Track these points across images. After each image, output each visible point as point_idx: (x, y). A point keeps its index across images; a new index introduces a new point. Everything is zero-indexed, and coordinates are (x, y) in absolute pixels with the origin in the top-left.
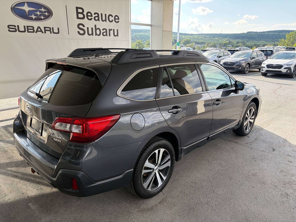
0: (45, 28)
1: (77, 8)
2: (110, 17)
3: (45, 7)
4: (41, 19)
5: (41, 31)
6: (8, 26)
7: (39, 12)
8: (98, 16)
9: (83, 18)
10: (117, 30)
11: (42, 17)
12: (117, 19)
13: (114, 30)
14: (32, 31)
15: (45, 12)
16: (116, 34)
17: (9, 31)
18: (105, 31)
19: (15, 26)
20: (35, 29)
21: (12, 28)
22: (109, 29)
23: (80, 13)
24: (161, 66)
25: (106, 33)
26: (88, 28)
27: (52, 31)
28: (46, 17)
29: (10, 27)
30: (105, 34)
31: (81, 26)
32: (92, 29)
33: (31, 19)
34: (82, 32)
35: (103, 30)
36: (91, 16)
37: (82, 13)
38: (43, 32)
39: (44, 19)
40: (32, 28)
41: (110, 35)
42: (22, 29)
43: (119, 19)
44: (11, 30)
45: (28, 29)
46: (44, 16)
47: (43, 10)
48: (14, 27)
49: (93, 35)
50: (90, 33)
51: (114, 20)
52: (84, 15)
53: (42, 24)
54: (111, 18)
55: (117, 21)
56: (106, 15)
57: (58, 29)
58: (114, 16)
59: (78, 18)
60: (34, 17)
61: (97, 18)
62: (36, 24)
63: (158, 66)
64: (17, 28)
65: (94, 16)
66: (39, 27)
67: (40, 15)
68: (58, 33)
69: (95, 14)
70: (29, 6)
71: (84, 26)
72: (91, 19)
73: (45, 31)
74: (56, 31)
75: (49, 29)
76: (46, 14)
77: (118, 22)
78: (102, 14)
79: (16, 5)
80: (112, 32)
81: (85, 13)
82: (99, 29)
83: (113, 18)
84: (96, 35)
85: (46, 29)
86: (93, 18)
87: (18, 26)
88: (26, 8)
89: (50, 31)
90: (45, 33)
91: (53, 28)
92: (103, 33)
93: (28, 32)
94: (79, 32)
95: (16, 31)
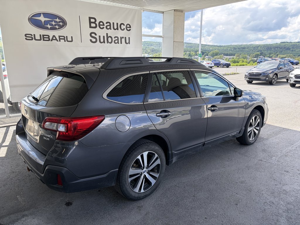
0: (59, 36)
1: (90, 18)
2: (122, 25)
3: (60, 18)
4: (56, 29)
5: (56, 39)
6: (26, 35)
7: (54, 22)
8: (110, 25)
9: (96, 27)
10: (129, 38)
11: (57, 27)
12: (129, 27)
13: (125, 38)
14: (48, 39)
15: (60, 22)
16: (127, 42)
17: (26, 39)
18: (116, 38)
19: (32, 35)
20: (51, 38)
21: (29, 37)
22: (121, 37)
23: (93, 23)
24: (151, 72)
25: (118, 41)
26: (100, 36)
27: (66, 39)
28: (61, 27)
29: (27, 36)
30: (116, 41)
31: (93, 35)
32: (104, 37)
33: (47, 28)
34: (94, 40)
35: (115, 38)
36: (104, 25)
37: (94, 23)
38: (57, 41)
39: (59, 28)
40: (47, 37)
41: (121, 43)
42: (38, 37)
43: (131, 28)
44: (28, 38)
45: (44, 38)
46: (59, 25)
47: (58, 20)
48: (30, 36)
49: (104, 43)
50: (102, 41)
51: (125, 29)
52: (96, 24)
53: (57, 33)
54: (123, 27)
55: (128, 29)
56: (117, 24)
57: (72, 37)
58: (125, 25)
59: (91, 27)
60: (49, 27)
61: (108, 27)
62: (51, 33)
63: (148, 72)
64: (33, 37)
65: (106, 25)
66: (54, 36)
67: (55, 25)
68: (72, 41)
69: (107, 23)
70: (45, 17)
71: (96, 34)
72: (103, 28)
73: (60, 39)
74: (70, 39)
75: (63, 38)
76: (61, 24)
77: (130, 30)
78: (113, 23)
79: (33, 16)
80: (123, 40)
81: (97, 23)
82: (110, 37)
83: (125, 27)
84: (107, 43)
85: (61, 38)
86: (105, 27)
87: (34, 35)
88: (42, 19)
89: (64, 39)
90: (60, 41)
91: (67, 37)
92: (115, 41)
93: (44, 40)
94: (91, 40)
95: (32, 39)
